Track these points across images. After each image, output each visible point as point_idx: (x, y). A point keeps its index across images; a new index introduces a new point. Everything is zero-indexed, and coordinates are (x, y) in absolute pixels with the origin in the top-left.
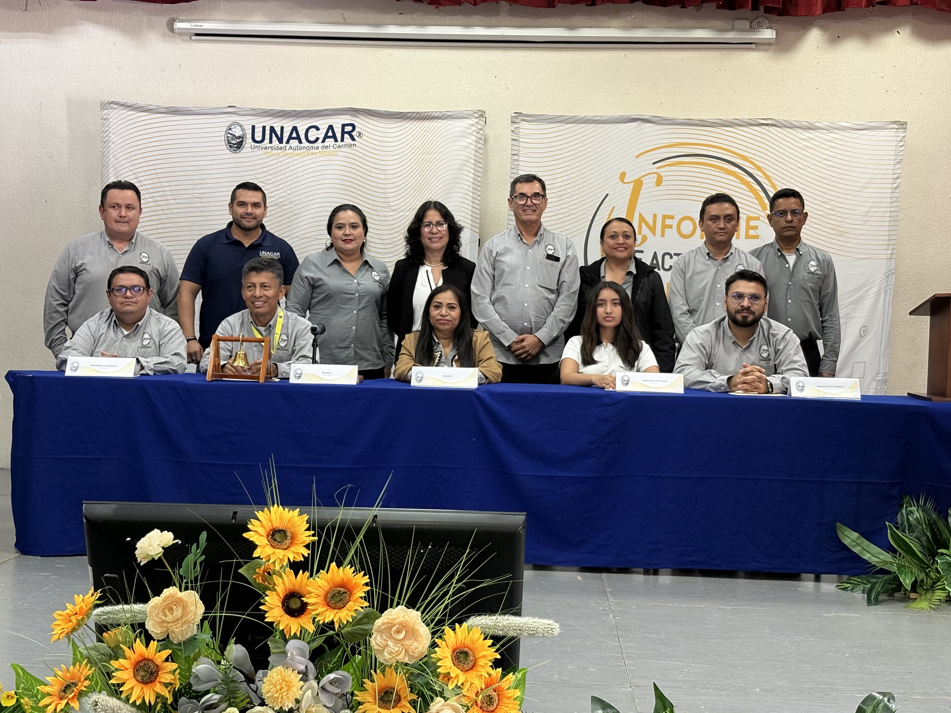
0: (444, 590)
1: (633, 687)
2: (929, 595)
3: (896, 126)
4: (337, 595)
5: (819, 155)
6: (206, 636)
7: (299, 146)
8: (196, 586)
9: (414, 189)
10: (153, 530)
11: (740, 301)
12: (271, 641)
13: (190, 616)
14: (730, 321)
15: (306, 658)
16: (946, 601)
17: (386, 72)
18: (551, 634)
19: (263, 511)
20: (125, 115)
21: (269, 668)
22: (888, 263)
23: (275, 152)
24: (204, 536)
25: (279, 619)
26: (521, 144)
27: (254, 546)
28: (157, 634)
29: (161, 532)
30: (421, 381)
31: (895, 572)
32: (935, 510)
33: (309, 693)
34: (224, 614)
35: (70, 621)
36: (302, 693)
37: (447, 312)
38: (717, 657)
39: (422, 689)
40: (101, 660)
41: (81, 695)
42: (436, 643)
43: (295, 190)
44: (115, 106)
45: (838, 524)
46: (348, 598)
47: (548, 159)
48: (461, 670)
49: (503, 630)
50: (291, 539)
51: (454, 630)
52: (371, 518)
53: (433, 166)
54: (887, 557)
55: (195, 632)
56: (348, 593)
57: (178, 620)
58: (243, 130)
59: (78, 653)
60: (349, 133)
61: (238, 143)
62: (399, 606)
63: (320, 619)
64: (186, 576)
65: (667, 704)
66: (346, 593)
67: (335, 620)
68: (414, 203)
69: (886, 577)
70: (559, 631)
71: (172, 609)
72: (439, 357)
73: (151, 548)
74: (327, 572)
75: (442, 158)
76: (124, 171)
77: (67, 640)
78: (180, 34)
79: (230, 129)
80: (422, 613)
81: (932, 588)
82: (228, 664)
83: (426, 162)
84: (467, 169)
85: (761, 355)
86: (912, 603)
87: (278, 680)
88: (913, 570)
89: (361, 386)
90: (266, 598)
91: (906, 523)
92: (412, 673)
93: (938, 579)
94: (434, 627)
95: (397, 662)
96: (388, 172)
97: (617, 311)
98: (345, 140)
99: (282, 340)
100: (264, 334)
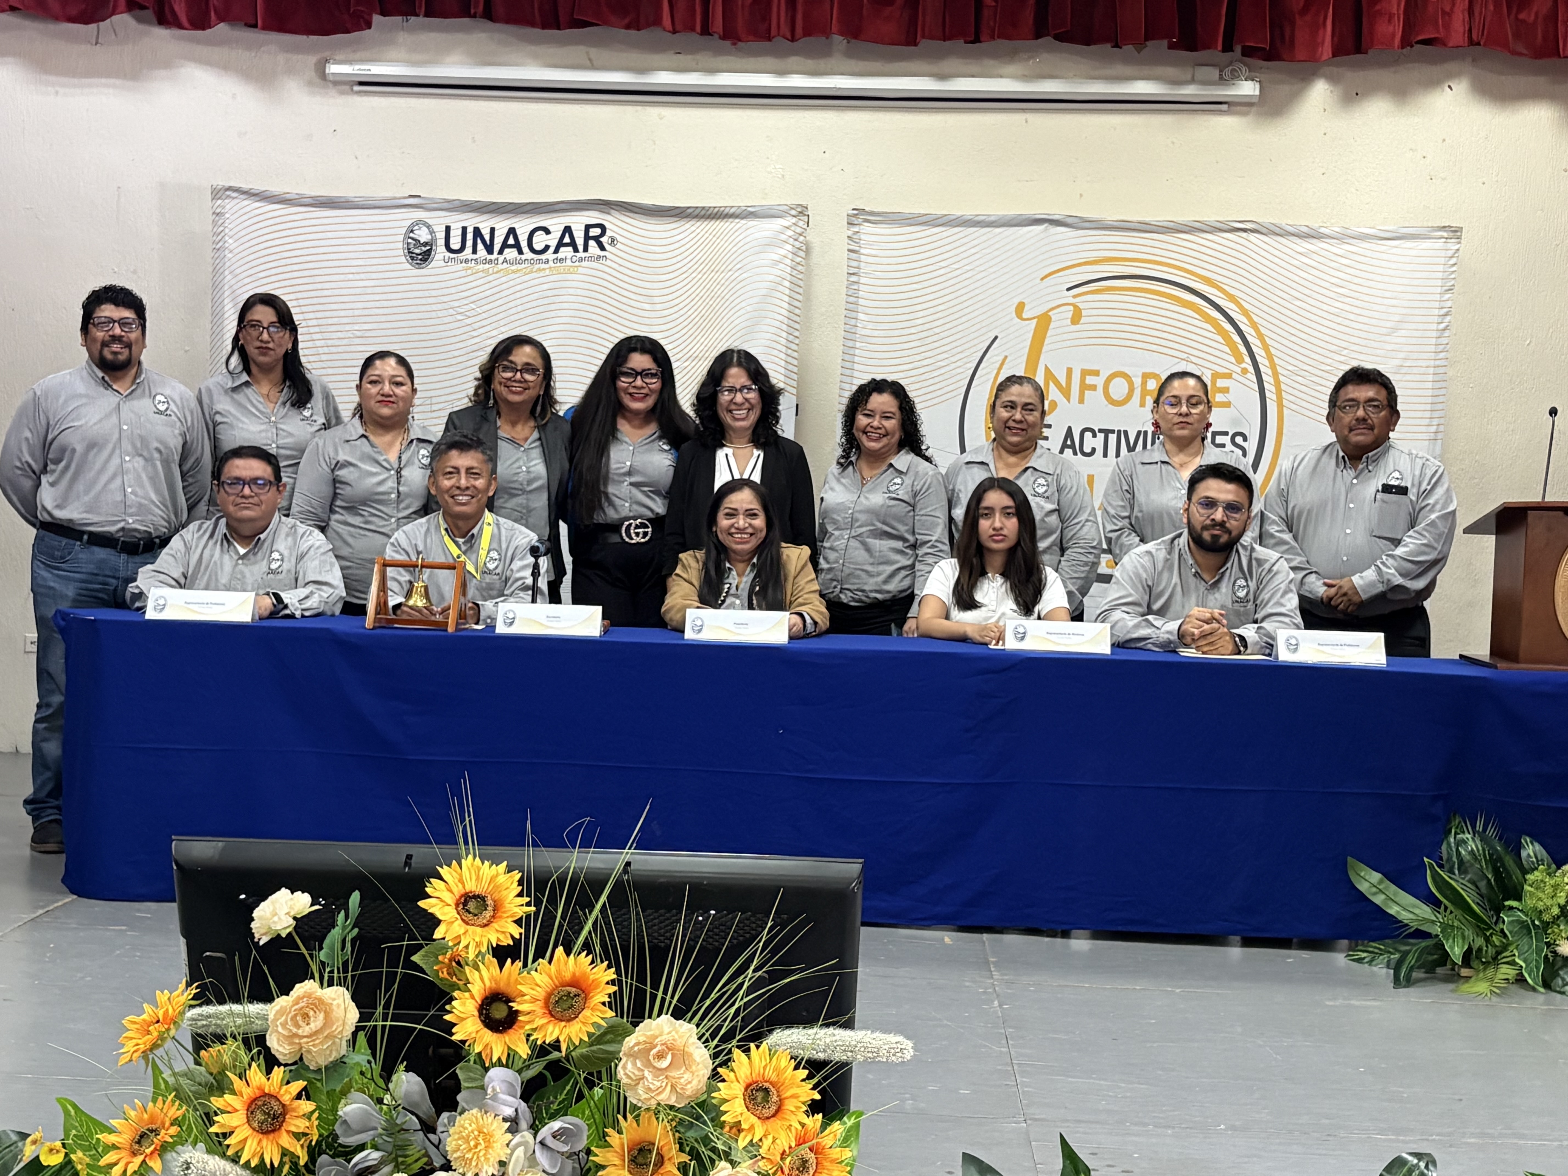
0: (735, 985)
1: (1029, 1122)
2: (1490, 972)
3: (1445, 234)
4: (565, 998)
5: (1327, 277)
6: (361, 1057)
7: (518, 259)
8: (345, 978)
10: (279, 889)
11: (1211, 511)
12: (461, 1069)
13: (336, 1027)
14: (1191, 541)
15: (515, 1097)
16: (1517, 980)
17: (654, 143)
18: (901, 1058)
19: (449, 865)
20: (248, 209)
21: (459, 1110)
22: (1431, 446)
23: (481, 267)
24: (355, 898)
25: (474, 1035)
26: (864, 258)
27: (435, 922)
28: (285, 1055)
29: (292, 893)
30: (700, 631)
31: (1437, 936)
32: (1500, 839)
33: (520, 1151)
34: (388, 1023)
35: (148, 1033)
36: (509, 1151)
37: (745, 522)
38: (1160, 1072)
39: (696, 1145)
40: (198, 1095)
41: (164, 1149)
42: (718, 1073)
43: (511, 326)
44: (234, 195)
45: (1349, 859)
46: (581, 1003)
47: (903, 281)
48: (758, 1118)
49: (826, 1051)
50: (494, 911)
51: (747, 1051)
52: (620, 866)
53: (726, 291)
54: (1424, 911)
55: (343, 1052)
56: (583, 995)
57: (316, 1033)
58: (432, 232)
59: (161, 1081)
60: (597, 239)
61: (424, 252)
62: (663, 1016)
63: (539, 1037)
64: (330, 963)
65: (1081, 1168)
66: (579, 995)
67: (561, 1039)
69: (1424, 943)
70: (911, 1054)
71: (307, 1016)
73: (276, 919)
74: (550, 962)
75: (740, 279)
77: (143, 1062)
78: (336, 83)
79: (412, 231)
80: (698, 1026)
81: (1495, 960)
82: (394, 1103)
83: (715, 284)
84: (779, 295)
85: (1235, 594)
86: (1463, 984)
87: (472, 1132)
88: (1466, 933)
89: (607, 638)
90: (454, 1003)
91: (1455, 859)
92: (681, 1122)
93: (1505, 948)
94: (717, 1046)
95: (659, 1104)
96: (656, 300)
97: (1011, 525)
98: (590, 249)
99: (492, 559)
100: (464, 548)
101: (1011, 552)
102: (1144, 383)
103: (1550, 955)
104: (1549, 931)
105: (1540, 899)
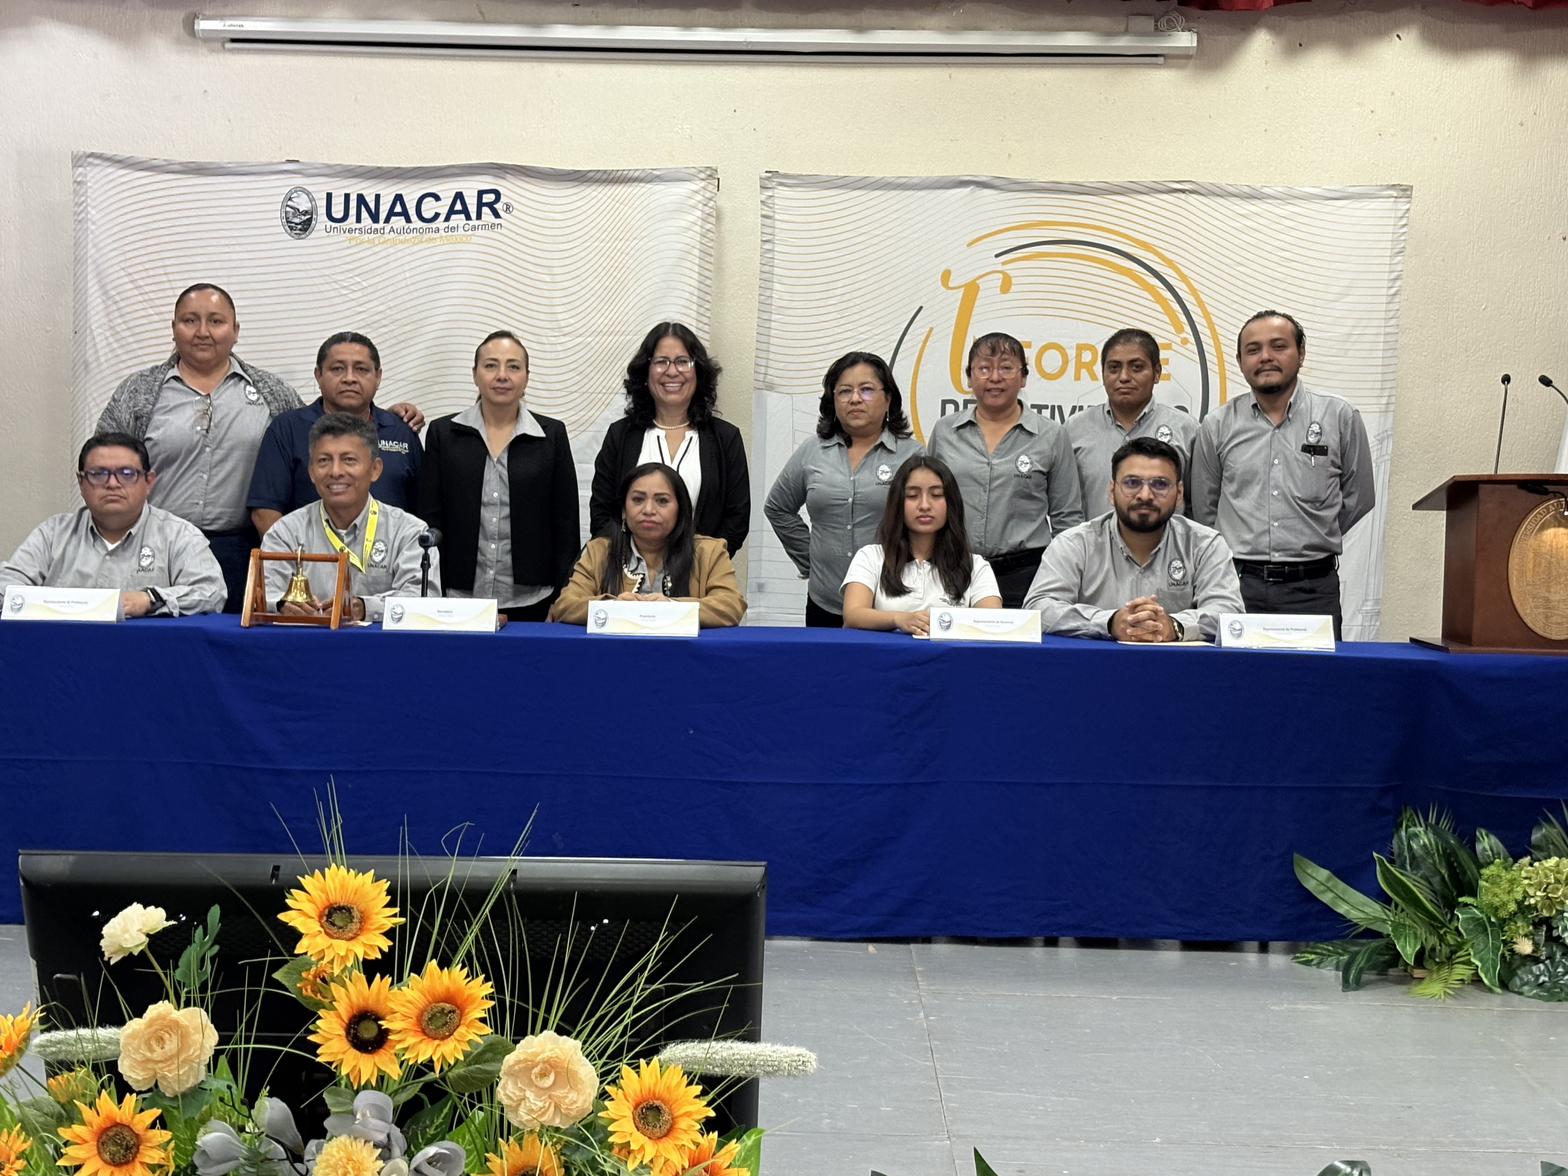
0: (620, 1003)
1: (952, 1139)
2: (1444, 972)
3: (1395, 193)
4: (438, 1015)
5: (1270, 241)
6: (222, 1082)
7: (406, 228)
8: (203, 1000)
9: (599, 299)
10: (130, 904)
11: (1136, 490)
12: (329, 1093)
13: (194, 1051)
14: (1120, 522)
15: (383, 1119)
16: (1473, 981)
17: (552, 102)
18: (803, 1070)
19: (312, 875)
20: (112, 177)
21: (328, 1137)
22: (1382, 419)
23: (366, 237)
24: (215, 913)
25: (340, 1057)
26: (778, 224)
27: (295, 936)
28: (138, 1081)
29: (145, 907)
30: (603, 624)
31: (1389, 935)
32: (1454, 832)
34: (251, 1046)
37: (653, 508)
38: (1093, 1084)
39: (583, 1169)
42: (606, 1092)
43: (400, 300)
44: (97, 162)
45: (1296, 856)
46: (456, 1020)
47: (821, 249)
48: (650, 1138)
49: (722, 1066)
50: (361, 923)
51: (637, 1068)
52: (505, 875)
53: (631, 261)
54: (1374, 908)
55: (203, 1077)
56: (458, 1012)
57: (171, 1057)
58: (312, 200)
59: (6, 1112)
60: (490, 205)
61: (304, 221)
62: (545, 1032)
63: (411, 1057)
64: (187, 982)
66: (453, 1012)
67: (435, 1059)
68: (599, 322)
69: (1374, 943)
70: (815, 1066)
71: (162, 1039)
72: (640, 584)
73: (127, 936)
74: (423, 977)
75: (645, 247)
76: (111, 271)
78: (206, 41)
79: (290, 199)
80: (584, 1043)
81: (1450, 960)
82: (257, 1130)
83: (619, 254)
84: (689, 265)
85: (1171, 576)
86: (1416, 985)
87: (341, 1159)
88: (1419, 932)
89: (504, 634)
90: (318, 1022)
91: (1406, 854)
92: (567, 1144)
93: (1460, 946)
94: (605, 1064)
95: (542, 1126)
96: (557, 271)
97: (939, 506)
98: (483, 215)
99: (377, 550)
100: (347, 540)
101: (940, 534)
102: (1079, 356)
103: (1507, 953)
104: (1506, 928)
105: (1495, 895)
